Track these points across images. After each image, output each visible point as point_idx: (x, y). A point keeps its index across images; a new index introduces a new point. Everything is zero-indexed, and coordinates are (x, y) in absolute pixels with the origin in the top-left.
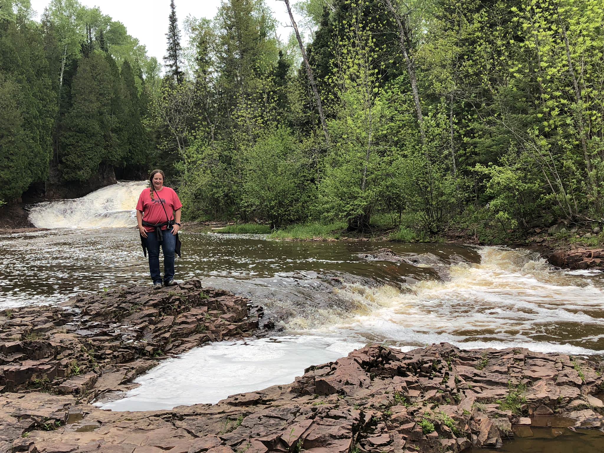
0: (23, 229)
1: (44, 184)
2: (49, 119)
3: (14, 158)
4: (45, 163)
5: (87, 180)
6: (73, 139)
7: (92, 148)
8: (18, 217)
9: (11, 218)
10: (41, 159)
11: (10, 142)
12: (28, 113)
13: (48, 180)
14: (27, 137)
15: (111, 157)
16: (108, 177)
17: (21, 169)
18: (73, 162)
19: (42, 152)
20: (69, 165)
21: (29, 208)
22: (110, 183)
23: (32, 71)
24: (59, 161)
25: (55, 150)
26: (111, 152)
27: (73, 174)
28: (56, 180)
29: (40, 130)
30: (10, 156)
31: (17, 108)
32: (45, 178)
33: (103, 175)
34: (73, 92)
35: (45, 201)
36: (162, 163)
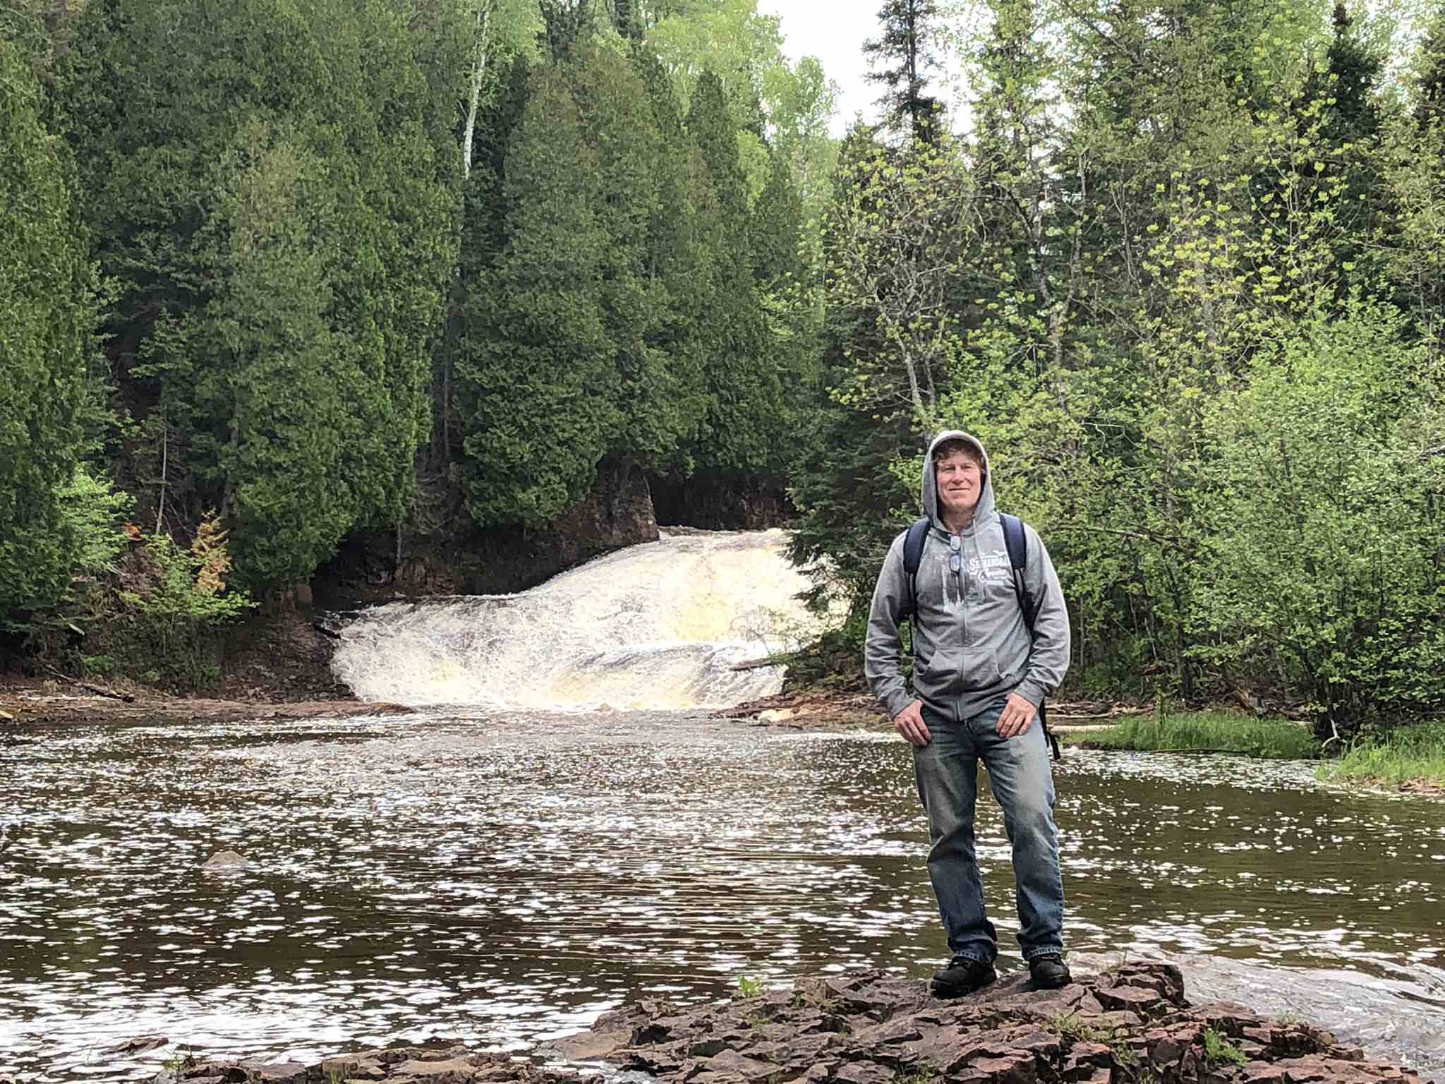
0: (313, 705)
1: (394, 534)
2: (421, 290)
3: (292, 433)
4: (402, 455)
5: (550, 524)
6: (506, 368)
7: (573, 400)
8: (296, 657)
9: (273, 661)
10: (388, 443)
11: (277, 373)
12: (347, 267)
13: (409, 521)
14: (342, 357)
15: (640, 440)
16: (628, 516)
17: (316, 476)
18: (504, 455)
19: (391, 413)
20: (490, 465)
21: (336, 626)
22: (634, 537)
23: (366, 112)
24: (453, 449)
25: (437, 409)
26: (642, 420)
27: (501, 503)
28: (438, 523)
29: (389, 331)
30: (278, 427)
31: (309, 245)
32: (398, 512)
33: (609, 506)
34: (508, 189)
35: (394, 600)
36: (844, 460)
